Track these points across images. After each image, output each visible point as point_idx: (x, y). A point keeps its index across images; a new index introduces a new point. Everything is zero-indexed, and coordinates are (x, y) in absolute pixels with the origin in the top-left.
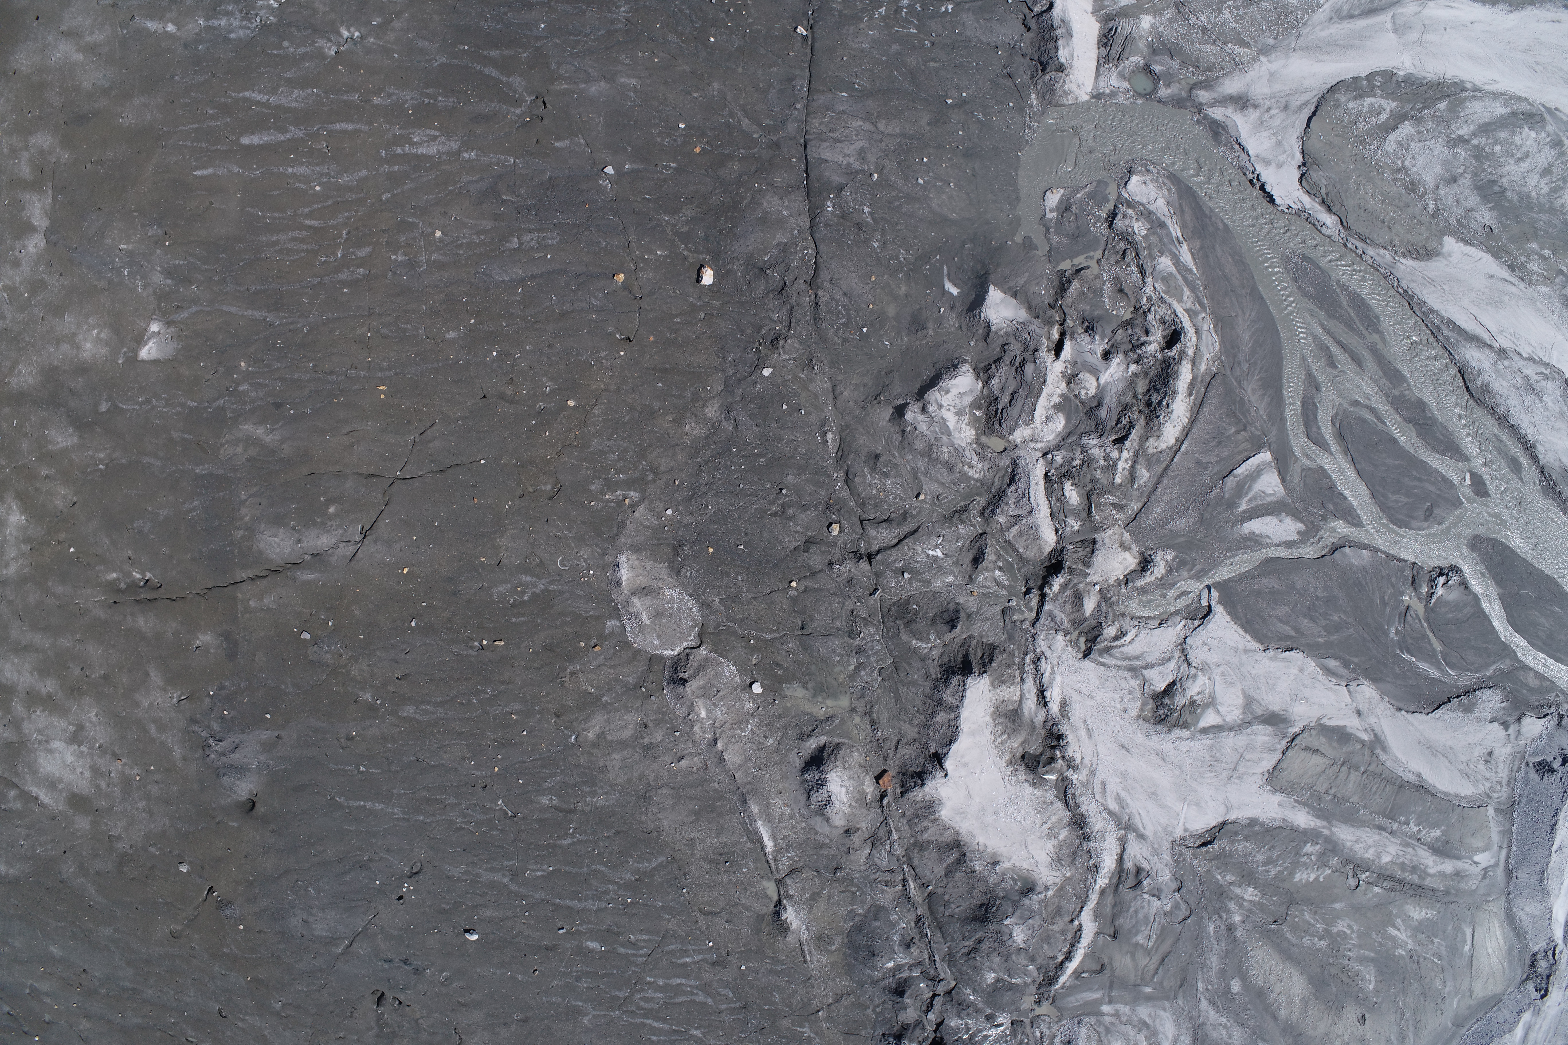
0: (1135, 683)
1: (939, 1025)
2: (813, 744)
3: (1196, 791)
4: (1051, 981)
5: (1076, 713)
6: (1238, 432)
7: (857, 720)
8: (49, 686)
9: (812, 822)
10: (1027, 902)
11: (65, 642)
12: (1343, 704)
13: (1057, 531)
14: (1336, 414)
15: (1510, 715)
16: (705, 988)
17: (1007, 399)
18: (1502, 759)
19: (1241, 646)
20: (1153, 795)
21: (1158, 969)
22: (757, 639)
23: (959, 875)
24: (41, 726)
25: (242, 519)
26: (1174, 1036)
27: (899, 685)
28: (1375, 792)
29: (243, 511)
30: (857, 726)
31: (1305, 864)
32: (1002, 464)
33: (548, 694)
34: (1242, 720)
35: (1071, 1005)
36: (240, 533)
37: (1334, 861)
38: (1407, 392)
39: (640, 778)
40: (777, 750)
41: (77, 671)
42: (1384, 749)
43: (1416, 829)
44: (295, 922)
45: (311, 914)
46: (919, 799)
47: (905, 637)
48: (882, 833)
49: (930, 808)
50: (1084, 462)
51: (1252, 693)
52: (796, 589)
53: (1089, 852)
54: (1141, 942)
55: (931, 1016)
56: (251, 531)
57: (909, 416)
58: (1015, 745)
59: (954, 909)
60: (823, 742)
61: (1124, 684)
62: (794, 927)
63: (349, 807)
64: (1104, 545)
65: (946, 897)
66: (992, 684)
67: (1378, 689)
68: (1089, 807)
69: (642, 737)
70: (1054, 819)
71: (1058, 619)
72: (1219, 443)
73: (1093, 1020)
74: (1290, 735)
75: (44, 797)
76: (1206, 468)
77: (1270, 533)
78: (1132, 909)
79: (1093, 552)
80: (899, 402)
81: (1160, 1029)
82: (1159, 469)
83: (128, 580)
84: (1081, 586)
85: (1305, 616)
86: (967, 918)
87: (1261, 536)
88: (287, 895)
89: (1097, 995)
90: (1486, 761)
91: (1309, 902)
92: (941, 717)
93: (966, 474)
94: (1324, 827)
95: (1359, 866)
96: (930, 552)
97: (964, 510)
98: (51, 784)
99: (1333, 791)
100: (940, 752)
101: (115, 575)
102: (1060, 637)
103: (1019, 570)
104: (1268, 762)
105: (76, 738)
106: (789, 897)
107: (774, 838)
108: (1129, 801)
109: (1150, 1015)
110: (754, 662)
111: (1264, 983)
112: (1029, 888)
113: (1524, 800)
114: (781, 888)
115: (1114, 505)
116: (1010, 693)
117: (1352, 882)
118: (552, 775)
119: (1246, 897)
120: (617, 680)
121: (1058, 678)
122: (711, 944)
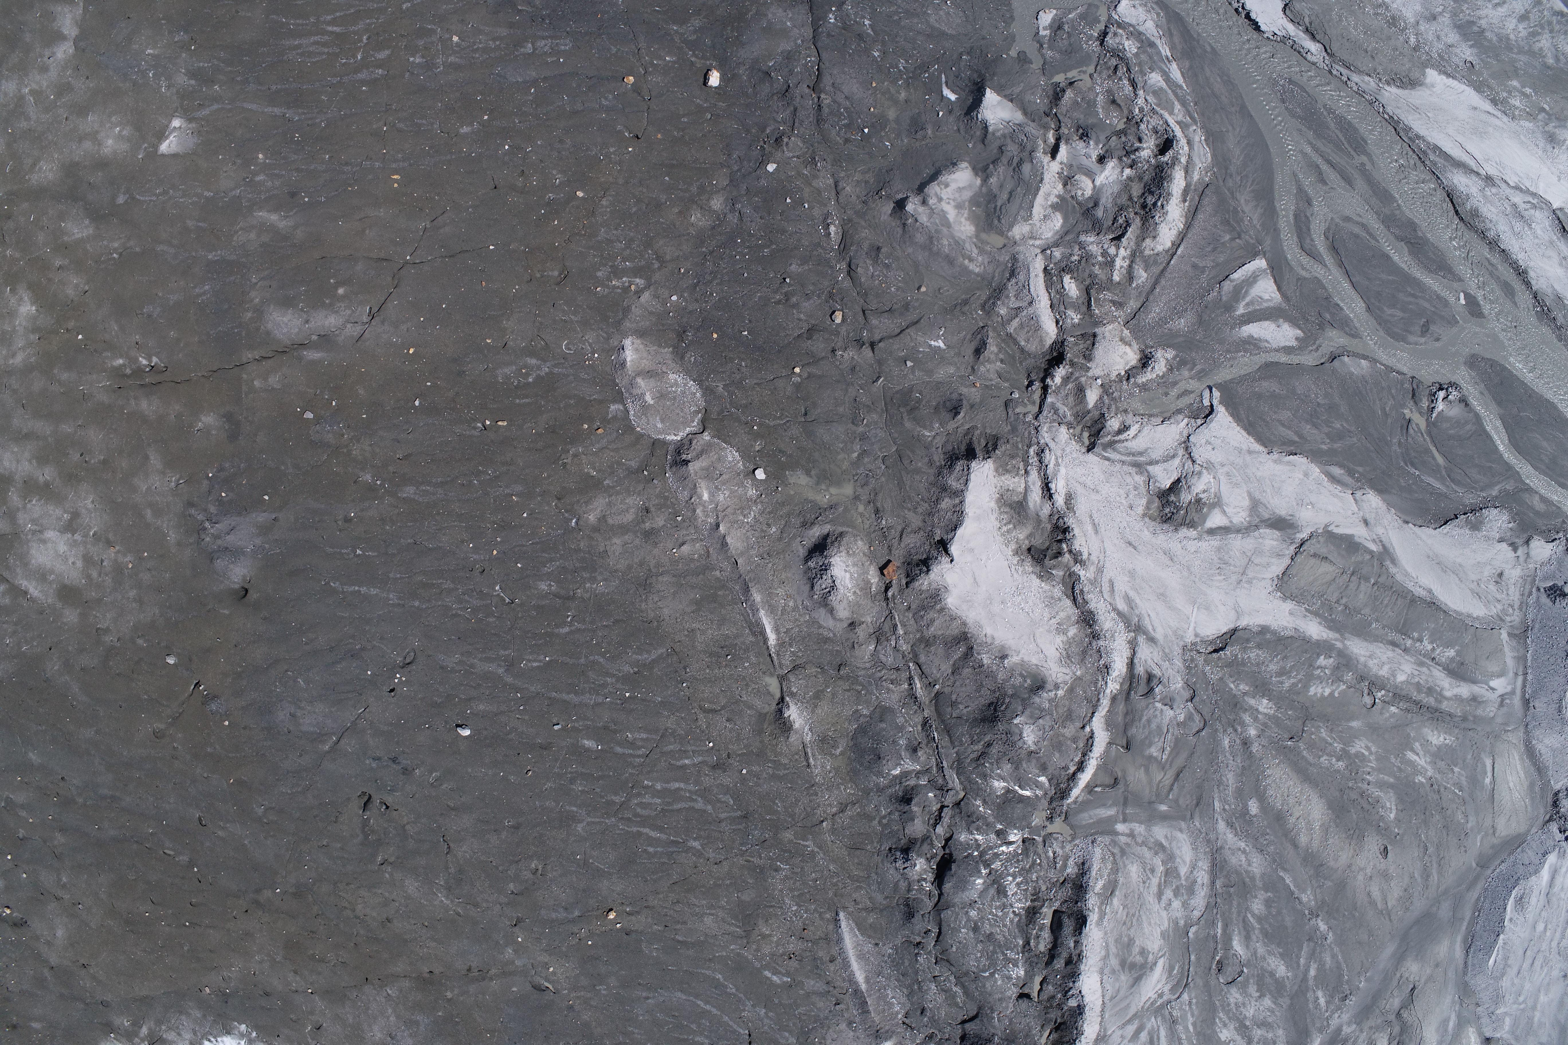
0: (1140, 479)
1: (947, 840)
2: (816, 532)
3: (1205, 595)
4: (1064, 794)
5: (1082, 506)
6: (1233, 239)
7: (861, 508)
8: (47, 474)
9: (815, 615)
10: (1037, 700)
11: (67, 428)
12: (1350, 512)
13: (1057, 322)
14: (1329, 229)
15: (1518, 537)
16: (704, 793)
17: (1005, 196)
18: (1512, 581)
19: (1245, 447)
20: (1162, 596)
21: (1173, 785)
22: (760, 425)
23: (967, 671)
24: (36, 516)
25: (252, 301)
26: (1191, 861)
27: (903, 473)
28: (1387, 606)
29: (253, 294)
30: (862, 515)
31: (1319, 677)
32: (1001, 259)
33: (549, 476)
34: (1249, 522)
35: (1084, 823)
36: (249, 315)
37: (1349, 676)
38: (1397, 212)
39: (641, 564)
40: (780, 539)
41: (76, 457)
42: (1394, 561)
43: (1429, 647)
44: (282, 716)
45: (300, 708)
46: (924, 587)
47: (908, 425)
48: (887, 627)
49: (935, 597)
50: (1082, 257)
51: (1257, 495)
52: (799, 375)
53: (1099, 651)
54: (1155, 754)
55: (939, 830)
56: (259, 313)
57: (910, 207)
58: (1021, 536)
59: (962, 710)
60: (825, 531)
61: (1129, 480)
62: (797, 726)
63: (343, 592)
64: (1104, 338)
65: (954, 697)
66: (996, 470)
67: (1384, 500)
68: (1097, 604)
69: (643, 522)
70: (1062, 615)
71: (1061, 412)
72: (1214, 249)
73: (1107, 839)
74: (1298, 541)
75: (34, 590)
76: (1203, 272)
77: (1268, 338)
78: (1144, 718)
79: (1093, 344)
80: (900, 196)
81: (1177, 852)
82: (1156, 270)
83: (134, 366)
84: (1083, 379)
85: (1307, 422)
86: (975, 720)
87: (1260, 340)
88: (276, 686)
89: (1111, 812)
90: (1497, 582)
91: (1325, 718)
92: (946, 503)
93: (966, 268)
94: (1336, 640)
95: (1374, 684)
96: (932, 343)
97: (966, 302)
98: (42, 576)
99: (1344, 601)
100: (945, 538)
101: (121, 361)
102: (1063, 429)
103: (1021, 363)
104: (1277, 567)
105: (70, 527)
106: (793, 695)
107: (777, 630)
108: (1138, 601)
109: (1166, 837)
110: (757, 448)
111: (1282, 805)
112: (1039, 685)
113: (1537, 626)
114: (784, 684)
115: (1114, 302)
116: (1016, 483)
117: (1368, 700)
118: (551, 560)
119: (1261, 709)
120: (619, 463)
121: (1063, 471)
122: (711, 744)
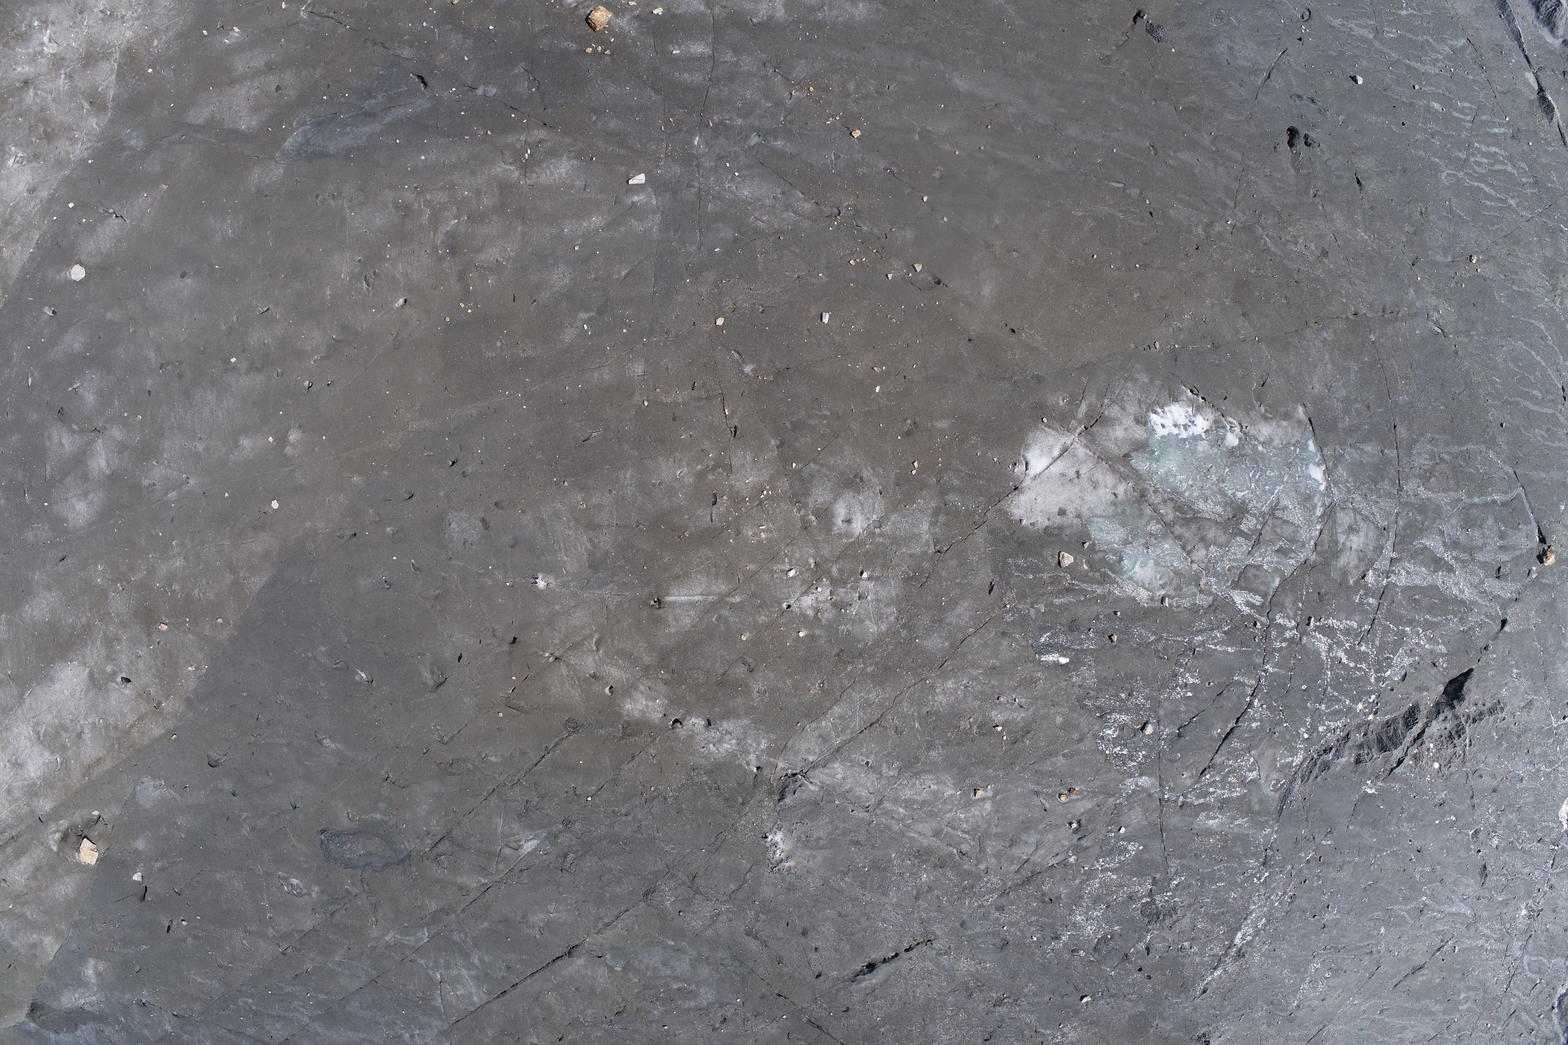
16: (1511, 159)
44: (1221, 48)
45: (1234, 42)
88: (1212, 22)
